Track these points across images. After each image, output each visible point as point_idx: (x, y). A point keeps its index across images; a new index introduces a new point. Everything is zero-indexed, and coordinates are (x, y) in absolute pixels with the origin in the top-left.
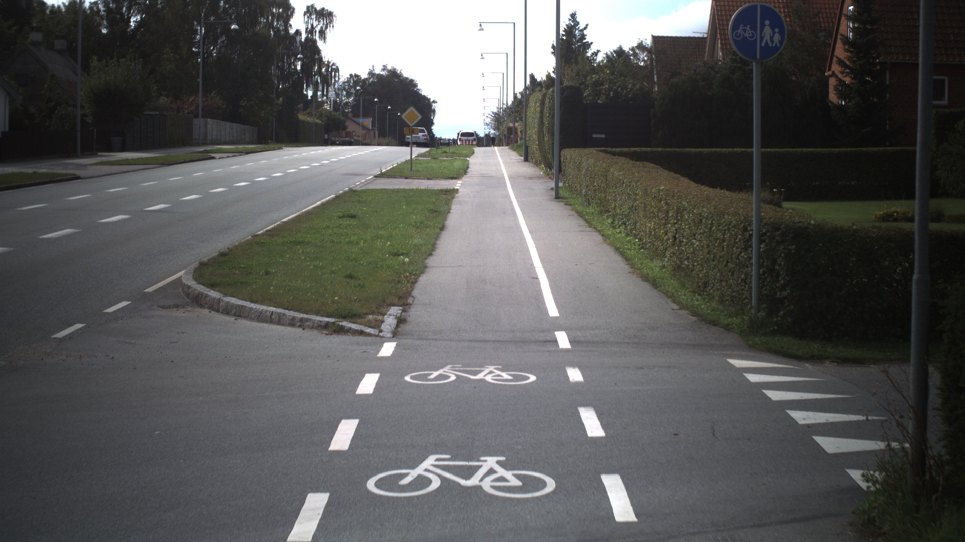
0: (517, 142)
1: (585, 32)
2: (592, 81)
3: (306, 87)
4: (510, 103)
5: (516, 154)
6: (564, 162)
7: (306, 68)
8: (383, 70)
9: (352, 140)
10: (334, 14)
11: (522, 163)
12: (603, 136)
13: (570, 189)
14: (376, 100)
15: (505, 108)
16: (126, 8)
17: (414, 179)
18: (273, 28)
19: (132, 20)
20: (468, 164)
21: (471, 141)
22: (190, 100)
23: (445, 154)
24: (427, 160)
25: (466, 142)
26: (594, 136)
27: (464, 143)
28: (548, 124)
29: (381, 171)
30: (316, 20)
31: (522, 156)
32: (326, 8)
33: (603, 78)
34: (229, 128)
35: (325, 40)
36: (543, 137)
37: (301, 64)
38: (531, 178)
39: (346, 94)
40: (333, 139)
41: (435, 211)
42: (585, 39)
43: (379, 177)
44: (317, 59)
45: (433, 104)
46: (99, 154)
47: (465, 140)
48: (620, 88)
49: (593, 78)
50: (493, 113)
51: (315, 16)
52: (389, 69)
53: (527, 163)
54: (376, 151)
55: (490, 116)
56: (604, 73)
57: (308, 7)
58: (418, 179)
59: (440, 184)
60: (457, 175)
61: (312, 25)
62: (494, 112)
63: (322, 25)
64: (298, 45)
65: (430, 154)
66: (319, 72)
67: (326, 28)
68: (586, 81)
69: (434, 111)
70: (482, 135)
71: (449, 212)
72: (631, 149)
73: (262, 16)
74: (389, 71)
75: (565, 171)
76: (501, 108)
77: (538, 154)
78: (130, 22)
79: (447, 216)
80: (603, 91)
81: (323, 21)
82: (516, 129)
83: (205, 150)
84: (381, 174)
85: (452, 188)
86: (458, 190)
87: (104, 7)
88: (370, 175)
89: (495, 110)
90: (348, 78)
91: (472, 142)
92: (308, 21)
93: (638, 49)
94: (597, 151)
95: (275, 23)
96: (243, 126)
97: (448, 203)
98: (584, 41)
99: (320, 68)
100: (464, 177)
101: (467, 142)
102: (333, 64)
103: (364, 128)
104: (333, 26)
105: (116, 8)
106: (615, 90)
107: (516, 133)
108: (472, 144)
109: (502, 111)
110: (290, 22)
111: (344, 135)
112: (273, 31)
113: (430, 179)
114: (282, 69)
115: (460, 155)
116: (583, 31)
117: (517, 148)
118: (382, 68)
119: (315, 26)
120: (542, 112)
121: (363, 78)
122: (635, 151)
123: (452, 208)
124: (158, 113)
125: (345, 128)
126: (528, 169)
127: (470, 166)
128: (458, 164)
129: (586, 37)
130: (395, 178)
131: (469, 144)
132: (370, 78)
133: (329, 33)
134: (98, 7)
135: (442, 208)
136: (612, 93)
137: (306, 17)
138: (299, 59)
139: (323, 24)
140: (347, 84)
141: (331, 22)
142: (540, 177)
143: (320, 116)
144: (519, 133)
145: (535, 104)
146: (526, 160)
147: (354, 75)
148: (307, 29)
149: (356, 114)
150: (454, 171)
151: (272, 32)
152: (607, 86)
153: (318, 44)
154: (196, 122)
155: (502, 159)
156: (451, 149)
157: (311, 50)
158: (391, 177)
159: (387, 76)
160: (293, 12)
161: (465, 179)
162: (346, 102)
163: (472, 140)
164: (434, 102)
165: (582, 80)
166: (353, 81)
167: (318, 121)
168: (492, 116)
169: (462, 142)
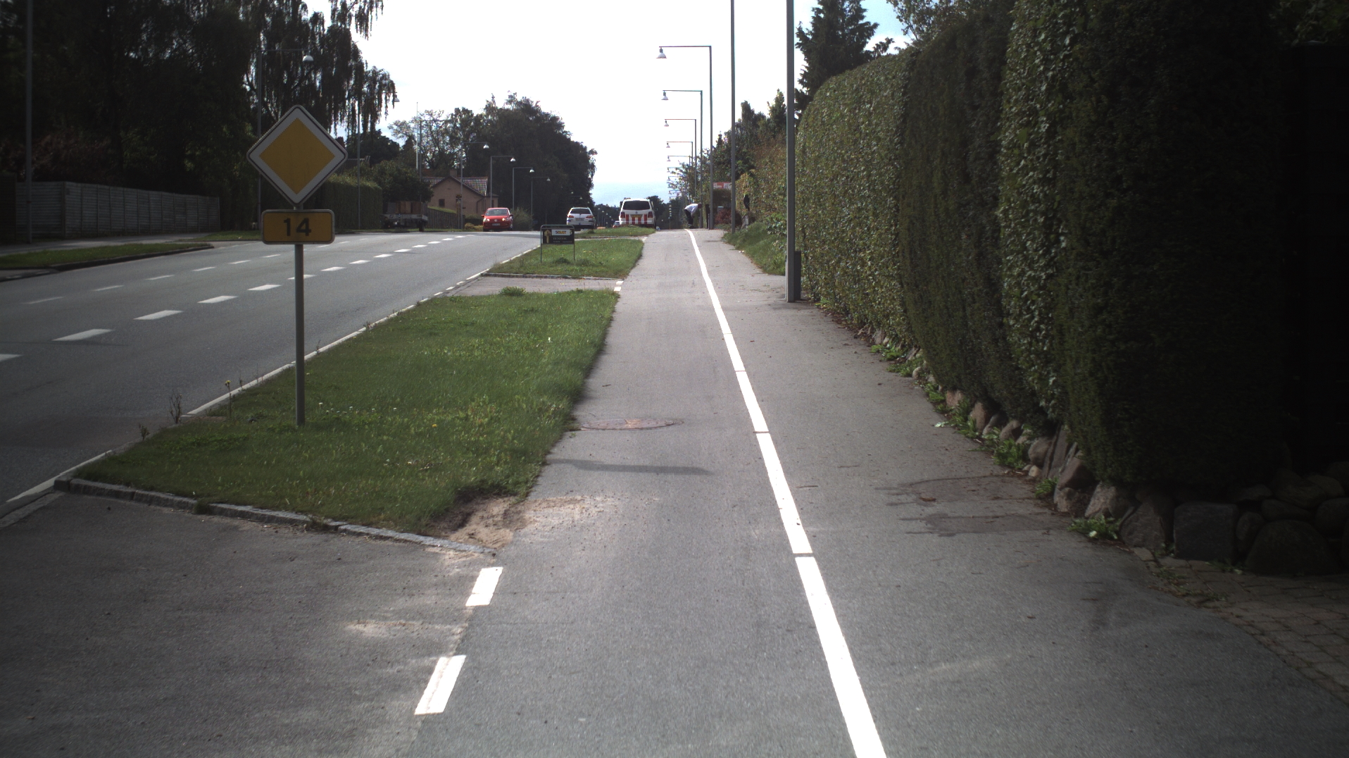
8: (510, 102)
9: (425, 218)
14: (485, 147)
21: (643, 218)
25: (633, 220)
27: (630, 222)
35: (366, 30)
37: (322, 76)
39: (450, 140)
42: (862, 17)
44: (353, 65)
45: (591, 156)
47: (632, 215)
50: (683, 165)
52: (519, 100)
55: (678, 171)
61: (344, 5)
62: (685, 164)
63: (362, 5)
64: (317, 40)
66: (357, 92)
67: (371, 8)
69: (592, 167)
70: (666, 201)
74: (519, 103)
76: (696, 157)
89: (687, 161)
90: (452, 115)
91: (646, 219)
95: (275, 3)
98: (861, 22)
99: (358, 84)
101: (636, 219)
102: (385, 76)
104: (382, 6)
108: (646, 225)
109: (699, 163)
111: (408, 208)
112: (269, 16)
117: (744, 241)
118: (508, 99)
119: (348, 5)
121: (475, 115)
129: (864, 14)
131: (641, 225)
132: (487, 116)
133: (375, 19)
139: (365, 2)
140: (450, 124)
146: (795, 295)
147: (461, 109)
148: (334, 11)
153: (354, 40)
157: (341, 51)
159: (516, 111)
162: (451, 154)
163: (645, 216)
164: (593, 152)
166: (460, 120)
167: (369, 184)
168: (681, 171)
169: (628, 220)
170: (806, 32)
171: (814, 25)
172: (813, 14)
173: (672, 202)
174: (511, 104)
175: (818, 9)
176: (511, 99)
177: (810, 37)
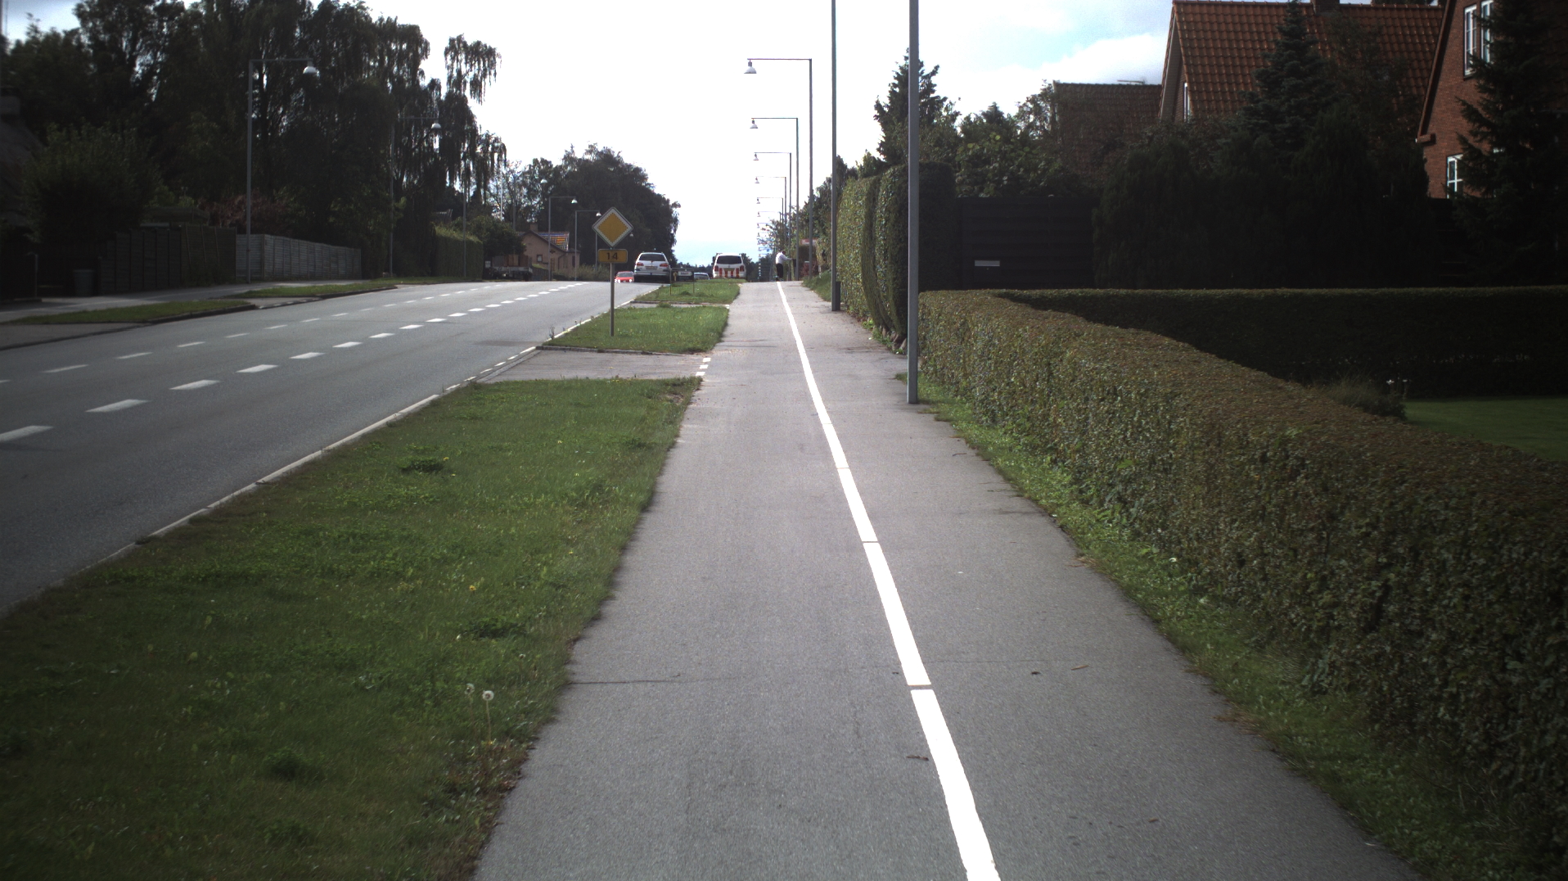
0: (816, 273)
1: (934, 80)
2: (967, 156)
3: (450, 179)
4: (802, 206)
5: (816, 295)
6: (923, 320)
7: (450, 148)
8: (590, 152)
9: (530, 270)
10: (497, 51)
11: (829, 315)
12: (996, 264)
13: (940, 378)
14: (573, 201)
15: (794, 214)
16: (129, 41)
17: (616, 352)
18: (392, 77)
19: (138, 63)
20: (727, 318)
21: (735, 272)
22: (236, 202)
23: (684, 298)
24: (649, 309)
25: (726, 273)
26: (978, 263)
27: (724, 275)
28: (884, 240)
29: (552, 337)
30: (466, 63)
31: (829, 301)
32: (483, 43)
33: (988, 151)
34: (305, 251)
35: (480, 95)
36: (875, 267)
37: (440, 139)
38: (850, 350)
39: (527, 193)
40: (497, 268)
41: (640, 446)
42: (933, 92)
43: (546, 349)
44: (467, 130)
45: (674, 209)
46: (44, 300)
47: (725, 269)
48: (1022, 170)
49: (969, 149)
50: (773, 222)
51: (464, 56)
52: (600, 150)
53: (838, 315)
54: (562, 291)
55: (768, 228)
56: (989, 140)
57: (452, 41)
58: (623, 353)
59: (666, 364)
60: (704, 343)
61: (459, 72)
62: (776, 220)
63: (477, 72)
64: (435, 105)
65: (657, 297)
66: (471, 154)
67: (484, 76)
68: (956, 155)
69: (675, 221)
70: (755, 259)
71: (673, 445)
72: (1063, 290)
73: (372, 56)
74: (599, 154)
75: (925, 338)
76: (786, 214)
77: (861, 300)
78: (135, 66)
79: (666, 458)
80: (990, 175)
81: (479, 64)
82: (814, 249)
83: (250, 292)
84: (550, 344)
85: (688, 376)
86: (700, 380)
87: (90, 39)
88: (527, 344)
89: (777, 218)
90: (530, 166)
91: (738, 273)
92: (452, 65)
93: (1042, 100)
94: (995, 296)
95: (396, 68)
96: (334, 248)
97: (674, 418)
98: (932, 96)
99: (473, 147)
100: (716, 348)
101: (729, 272)
102: (496, 140)
103: (555, 248)
104: (495, 74)
105: (110, 41)
106: (1012, 173)
107: (814, 257)
108: (738, 277)
109: (788, 220)
110: (420, 67)
111: (516, 262)
112: (390, 82)
113: (648, 354)
114: (408, 150)
115: (713, 299)
116: (930, 78)
117: (817, 283)
118: (588, 149)
119: (464, 71)
120: (870, 216)
121: (554, 166)
122: (1071, 296)
123: (682, 432)
124: (167, 224)
125: (520, 250)
126: (841, 328)
127: (730, 322)
128: (707, 317)
129: (935, 88)
130: (578, 350)
131: (732, 277)
132: (566, 166)
133: (488, 85)
134: (79, 40)
135: (659, 434)
136: (1005, 178)
137: (449, 57)
138: (436, 131)
139: (479, 69)
140: (528, 175)
141: (492, 65)
142: (866, 348)
143: (477, 231)
144: (819, 257)
145: (854, 203)
146: (836, 308)
147: (539, 160)
148: (450, 78)
149: (542, 227)
150: (697, 335)
151: (389, 85)
152: (997, 165)
153: (469, 105)
154: (240, 240)
155: (791, 306)
156: (698, 287)
157: (457, 116)
158: (570, 349)
159: (596, 161)
160: (426, 50)
161: (719, 352)
162: (528, 207)
163: (737, 270)
164: (676, 205)
165: (948, 154)
166: (539, 172)
167: (472, 238)
168: (771, 228)
169: (721, 273)
170: (883, 104)
171: (890, 98)
172: (889, 89)
173: (762, 260)
174: (591, 153)
175: (894, 84)
176: (591, 150)
177: (886, 109)
